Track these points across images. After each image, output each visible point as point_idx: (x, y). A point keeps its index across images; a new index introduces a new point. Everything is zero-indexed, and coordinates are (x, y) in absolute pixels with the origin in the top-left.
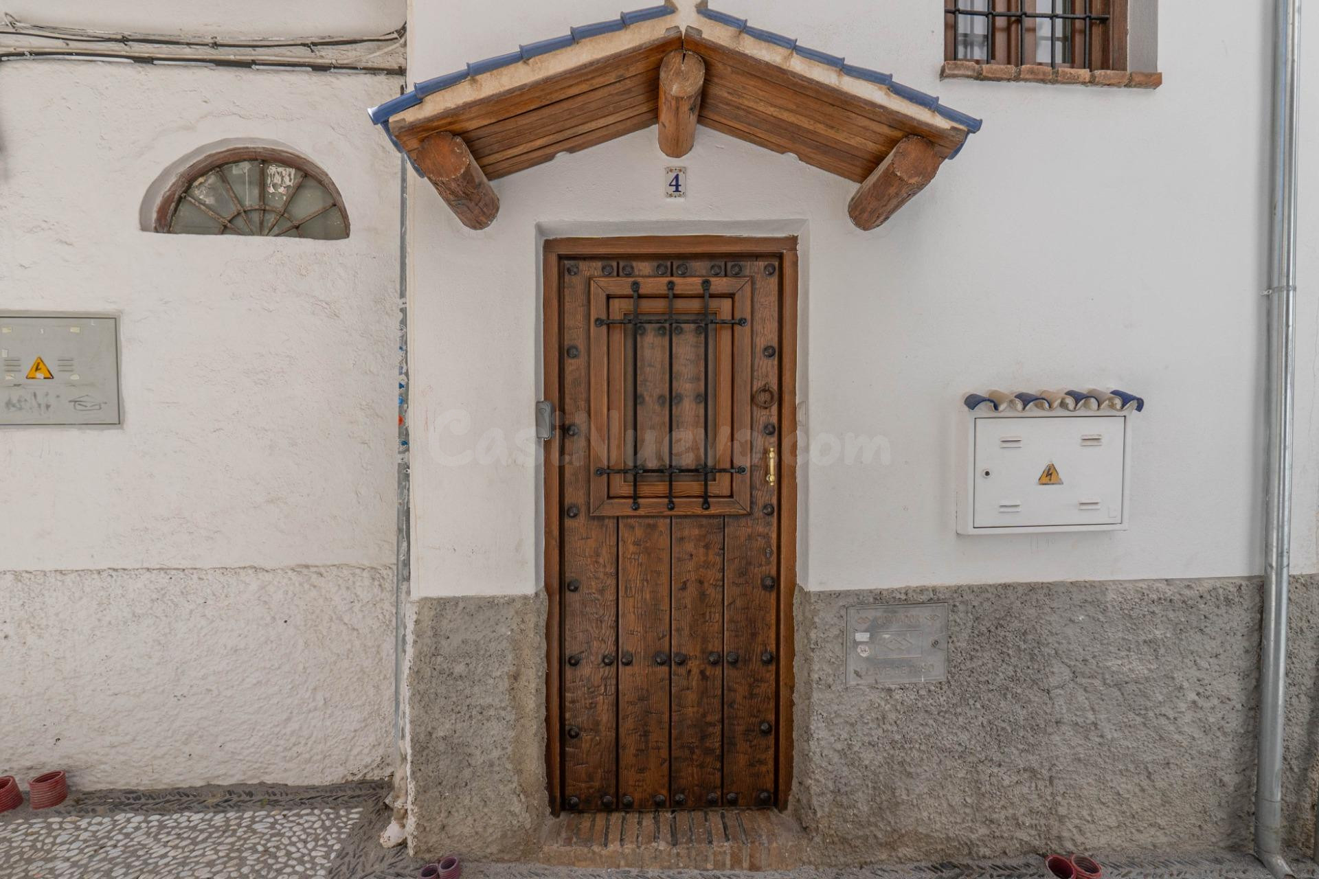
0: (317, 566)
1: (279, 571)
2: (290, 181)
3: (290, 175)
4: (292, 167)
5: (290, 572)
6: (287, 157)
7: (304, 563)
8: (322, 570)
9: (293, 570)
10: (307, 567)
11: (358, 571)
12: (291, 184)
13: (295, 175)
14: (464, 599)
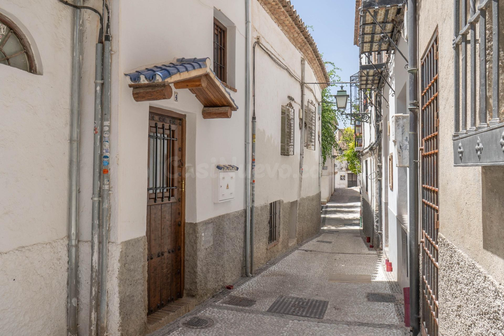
0: (27, 246)
1: (11, 252)
2: (4, 32)
3: (4, 29)
4: (5, 25)
5: (17, 252)
6: (8, 21)
7: (21, 246)
8: (30, 248)
9: (17, 250)
10: (23, 247)
11: (45, 245)
12: (4, 33)
13: (6, 29)
14: (131, 240)
